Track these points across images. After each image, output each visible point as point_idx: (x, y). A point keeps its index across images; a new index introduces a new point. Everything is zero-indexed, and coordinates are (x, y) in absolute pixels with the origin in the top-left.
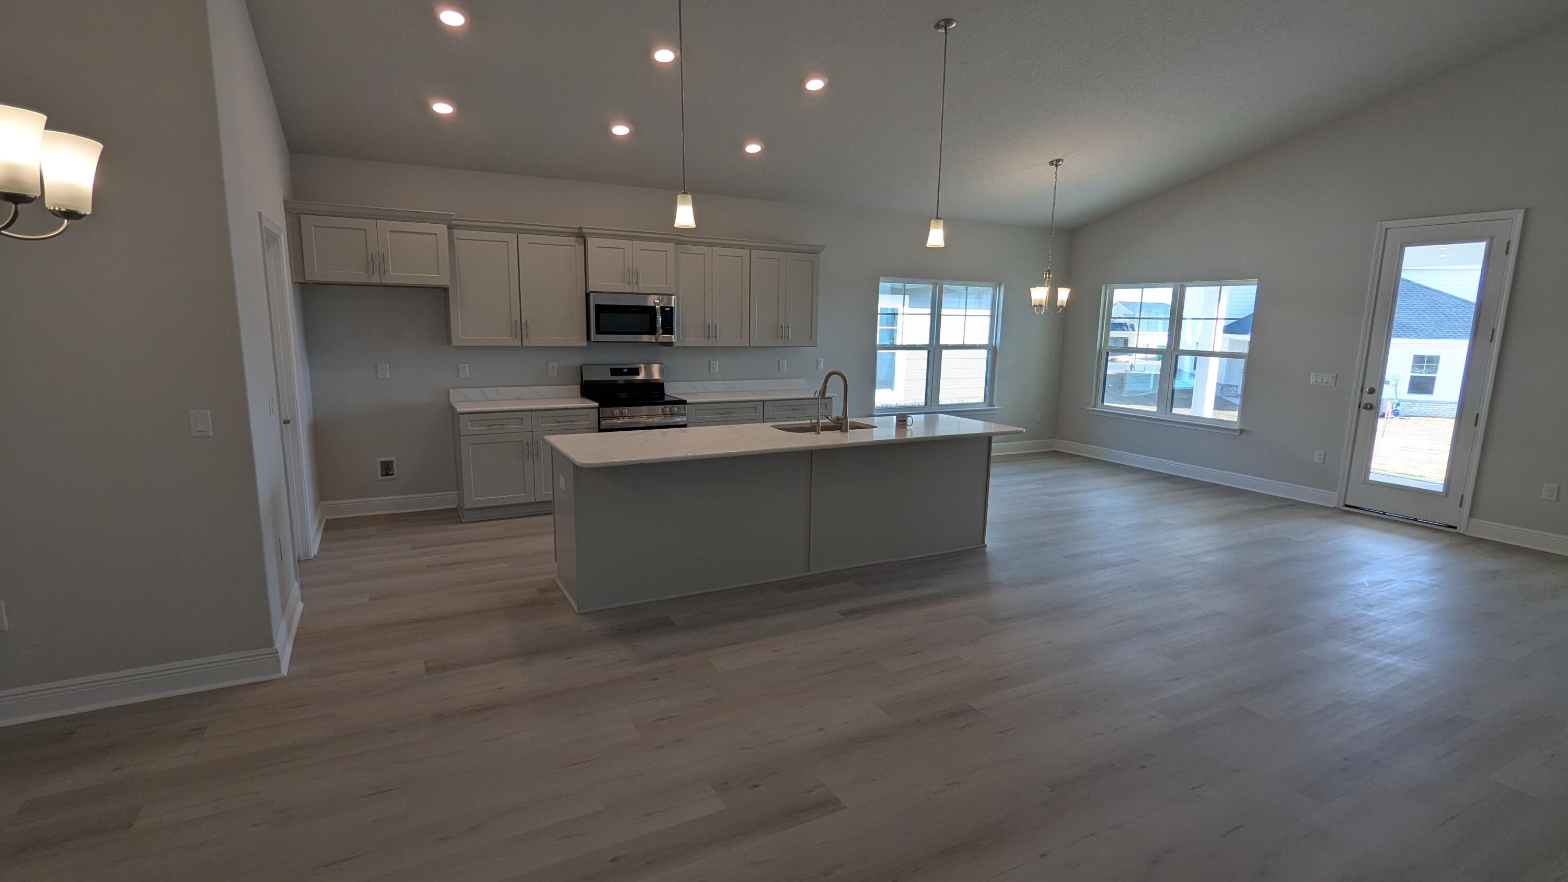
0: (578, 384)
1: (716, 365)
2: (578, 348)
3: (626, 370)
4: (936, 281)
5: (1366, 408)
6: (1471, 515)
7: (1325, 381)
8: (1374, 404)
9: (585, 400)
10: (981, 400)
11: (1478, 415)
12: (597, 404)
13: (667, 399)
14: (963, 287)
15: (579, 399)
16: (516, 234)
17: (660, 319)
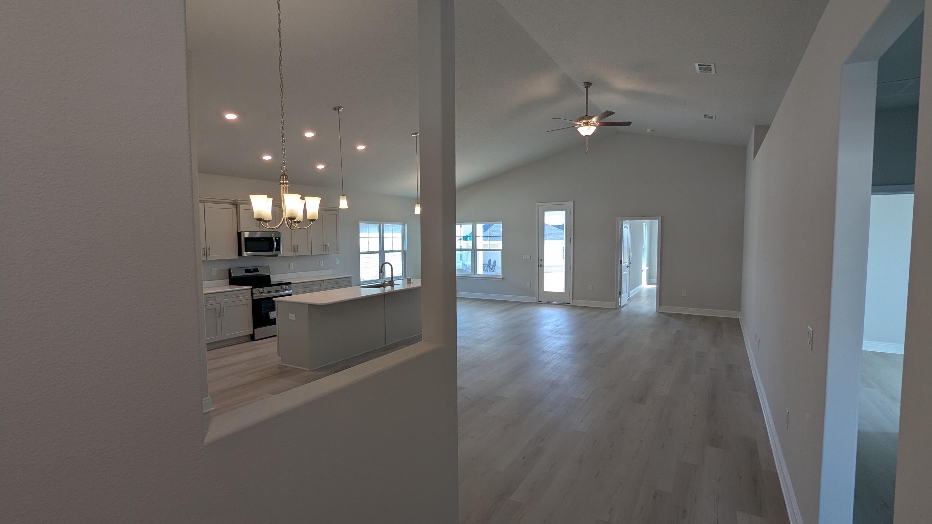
0: (227, 279)
1: (292, 264)
2: (234, 260)
3: (252, 270)
4: (381, 222)
5: (541, 266)
6: (573, 299)
7: (527, 258)
8: (543, 264)
9: (232, 286)
10: (401, 275)
11: (570, 266)
12: (251, 287)
13: (272, 283)
14: (390, 225)
15: (228, 286)
16: (203, 203)
17: (276, 243)
